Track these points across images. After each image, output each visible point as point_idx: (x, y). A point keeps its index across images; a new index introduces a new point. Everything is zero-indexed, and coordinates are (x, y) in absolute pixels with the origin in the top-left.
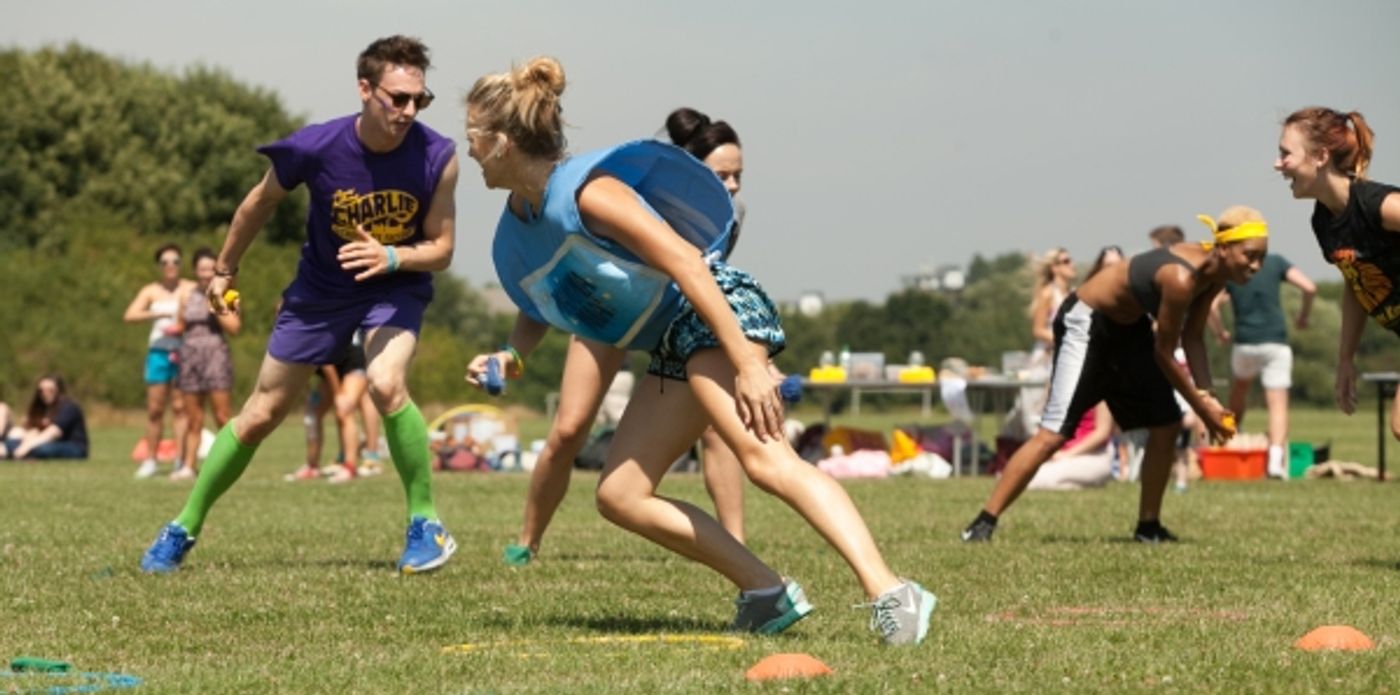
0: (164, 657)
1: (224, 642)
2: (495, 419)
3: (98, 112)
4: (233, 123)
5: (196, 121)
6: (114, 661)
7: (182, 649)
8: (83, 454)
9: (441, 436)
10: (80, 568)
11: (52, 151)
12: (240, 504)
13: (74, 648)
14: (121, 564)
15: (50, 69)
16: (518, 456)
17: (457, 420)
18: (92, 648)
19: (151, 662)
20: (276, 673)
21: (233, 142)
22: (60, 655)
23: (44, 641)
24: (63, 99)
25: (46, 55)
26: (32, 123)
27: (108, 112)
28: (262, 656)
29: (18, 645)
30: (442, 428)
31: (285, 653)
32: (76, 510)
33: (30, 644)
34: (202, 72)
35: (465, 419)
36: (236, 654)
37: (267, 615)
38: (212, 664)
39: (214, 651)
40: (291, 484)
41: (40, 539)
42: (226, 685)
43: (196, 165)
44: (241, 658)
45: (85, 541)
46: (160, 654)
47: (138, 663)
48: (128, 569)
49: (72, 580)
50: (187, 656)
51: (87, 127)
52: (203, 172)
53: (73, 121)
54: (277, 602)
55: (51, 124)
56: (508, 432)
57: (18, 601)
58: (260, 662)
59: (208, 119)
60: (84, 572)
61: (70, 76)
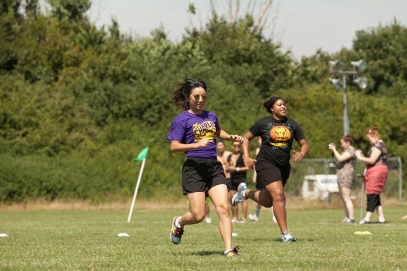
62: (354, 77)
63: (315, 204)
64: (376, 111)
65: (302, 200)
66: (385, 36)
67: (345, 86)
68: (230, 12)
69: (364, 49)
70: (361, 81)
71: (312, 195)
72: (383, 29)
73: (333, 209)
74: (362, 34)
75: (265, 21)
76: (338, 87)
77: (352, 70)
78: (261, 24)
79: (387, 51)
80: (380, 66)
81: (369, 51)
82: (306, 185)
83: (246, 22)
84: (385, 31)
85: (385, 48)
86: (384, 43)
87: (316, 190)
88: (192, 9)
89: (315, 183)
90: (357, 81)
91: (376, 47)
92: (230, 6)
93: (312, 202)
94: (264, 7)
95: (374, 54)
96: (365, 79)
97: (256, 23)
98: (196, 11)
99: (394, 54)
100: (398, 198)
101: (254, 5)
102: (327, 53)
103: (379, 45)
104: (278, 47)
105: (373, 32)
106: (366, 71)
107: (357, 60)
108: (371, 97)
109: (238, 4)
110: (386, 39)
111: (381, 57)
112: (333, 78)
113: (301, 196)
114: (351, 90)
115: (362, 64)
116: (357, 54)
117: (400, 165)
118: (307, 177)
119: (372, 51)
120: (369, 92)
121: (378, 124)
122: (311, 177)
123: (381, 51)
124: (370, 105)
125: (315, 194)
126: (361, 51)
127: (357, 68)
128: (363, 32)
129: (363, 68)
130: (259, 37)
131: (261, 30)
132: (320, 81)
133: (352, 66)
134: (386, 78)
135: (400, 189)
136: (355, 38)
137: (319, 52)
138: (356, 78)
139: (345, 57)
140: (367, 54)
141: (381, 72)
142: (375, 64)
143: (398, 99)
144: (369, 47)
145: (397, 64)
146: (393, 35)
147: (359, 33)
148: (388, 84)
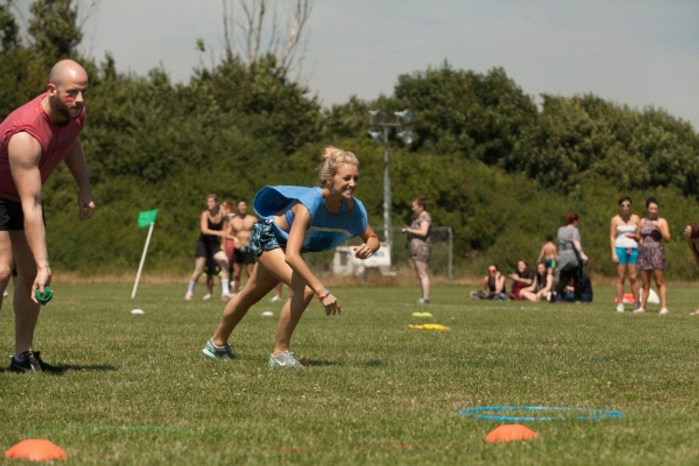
0: (634, 403)
1: (663, 396)
3: (600, 128)
4: (665, 136)
5: (647, 134)
6: (609, 404)
7: (642, 399)
8: (590, 300)
10: (590, 356)
11: (577, 147)
12: (669, 326)
13: (589, 397)
14: (611, 355)
15: (577, 107)
18: (598, 397)
19: (627, 405)
20: (690, 413)
21: (666, 145)
22: (582, 400)
23: (574, 393)
24: (583, 122)
25: (575, 100)
26: (567, 133)
27: (605, 129)
28: (682, 403)
29: (561, 395)
31: (694, 402)
32: (587, 327)
33: (567, 394)
34: (652, 109)
36: (669, 402)
37: (684, 383)
38: (658, 407)
39: (658, 400)
40: (693, 317)
41: (571, 341)
42: (665, 417)
43: (648, 156)
44: (672, 405)
45: (592, 344)
46: (632, 401)
47: (621, 405)
48: (614, 358)
49: (587, 362)
50: (645, 402)
51: (594, 136)
52: (651, 159)
53: (588, 133)
54: (689, 377)
55: (576, 134)
57: (560, 372)
58: (681, 407)
59: (653, 133)
60: (593, 359)
61: (587, 111)
62: (397, 130)
63: (348, 281)
64: (422, 172)
65: (332, 276)
66: (435, 81)
67: (386, 140)
68: (249, 50)
69: (408, 97)
70: (406, 135)
71: (345, 270)
72: (432, 74)
73: (370, 287)
74: (407, 79)
75: (291, 61)
76: (378, 141)
77: (395, 122)
78: (286, 65)
79: (436, 100)
80: (428, 118)
81: (414, 98)
82: (337, 258)
83: (266, 62)
84: (434, 76)
85: (433, 95)
86: (431, 91)
87: (349, 264)
88: (201, 46)
89: (348, 256)
90: (401, 135)
91: (422, 95)
92: (249, 43)
93: (345, 278)
94: (290, 44)
95: (420, 102)
96: (410, 133)
97: (279, 64)
98: (206, 47)
99: (443, 104)
100: (447, 275)
101: (278, 42)
102: (363, 101)
103: (425, 92)
104: (305, 92)
105: (419, 77)
106: (411, 124)
107: (401, 110)
108: (416, 155)
109: (258, 41)
110: (435, 86)
111: (427, 106)
112: (373, 131)
113: (332, 271)
114: (392, 146)
115: (407, 115)
116: (400, 102)
117: (451, 236)
118: (339, 248)
119: (418, 99)
120: (415, 148)
121: (422, 186)
122: (344, 249)
123: (428, 100)
124: (415, 165)
125: (349, 269)
126: (405, 99)
127: (401, 119)
128: (407, 76)
129: (409, 119)
130: (282, 81)
131: (285, 72)
132: (354, 134)
133: (394, 117)
134: (432, 131)
135: (450, 265)
136: (398, 84)
137: (353, 100)
138: (399, 132)
139: (384, 106)
140: (412, 102)
141: (426, 124)
142: (420, 115)
143: (447, 157)
144: (415, 95)
145: (446, 115)
146: (444, 82)
147: (403, 78)
148: (435, 139)
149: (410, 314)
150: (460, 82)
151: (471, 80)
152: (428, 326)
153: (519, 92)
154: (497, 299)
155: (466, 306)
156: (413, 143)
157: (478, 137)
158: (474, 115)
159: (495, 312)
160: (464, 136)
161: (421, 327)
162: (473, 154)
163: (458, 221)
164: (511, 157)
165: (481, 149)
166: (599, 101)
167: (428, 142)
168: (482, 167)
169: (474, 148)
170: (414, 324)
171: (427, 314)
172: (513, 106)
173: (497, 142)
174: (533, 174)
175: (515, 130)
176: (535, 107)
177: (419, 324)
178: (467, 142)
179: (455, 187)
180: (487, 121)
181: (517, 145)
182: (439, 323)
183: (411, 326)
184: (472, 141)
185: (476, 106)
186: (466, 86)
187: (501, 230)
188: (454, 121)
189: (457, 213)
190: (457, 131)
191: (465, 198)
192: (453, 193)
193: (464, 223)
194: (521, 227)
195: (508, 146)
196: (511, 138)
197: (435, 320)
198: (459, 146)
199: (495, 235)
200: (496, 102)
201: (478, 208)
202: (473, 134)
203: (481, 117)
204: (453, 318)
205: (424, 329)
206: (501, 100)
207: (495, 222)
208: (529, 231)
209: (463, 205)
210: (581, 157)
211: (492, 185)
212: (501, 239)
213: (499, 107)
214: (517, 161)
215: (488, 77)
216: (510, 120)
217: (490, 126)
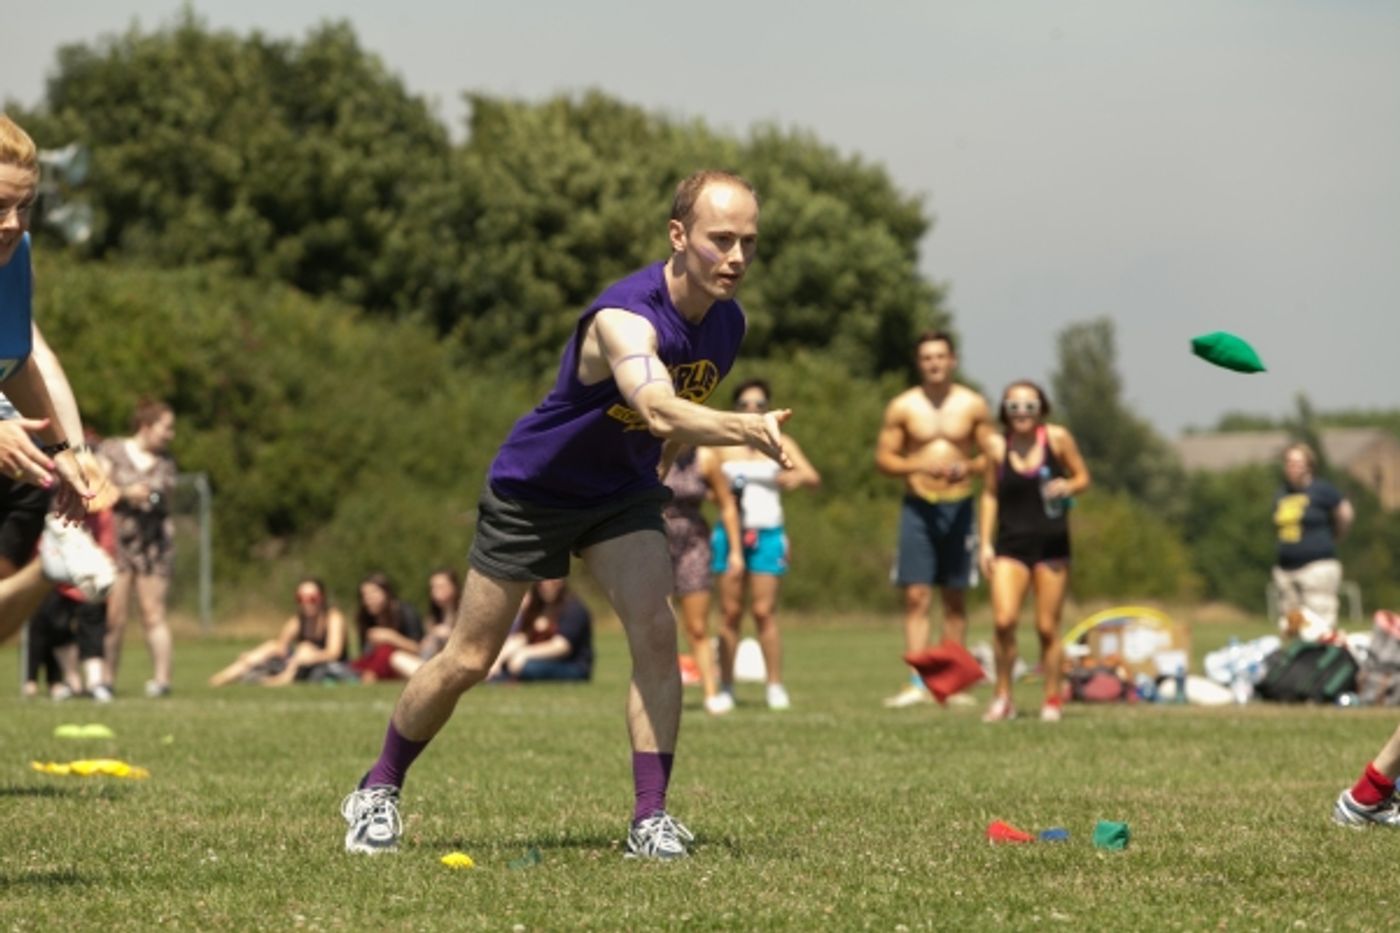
2: (1157, 629)
3: (626, 188)
4: (817, 206)
8: (585, 677)
9: (1083, 650)
11: (560, 241)
15: (558, 128)
16: (1180, 682)
17: (1103, 629)
21: (818, 231)
24: (575, 168)
25: (553, 107)
26: (531, 202)
27: (639, 187)
30: (1083, 640)
34: (774, 133)
35: (1116, 628)
51: (611, 207)
53: (591, 199)
55: (557, 203)
56: (1176, 646)
61: (586, 136)
62: (46, 202)
64: (123, 313)
66: (153, 63)
69: (80, 109)
70: (72, 218)
72: (147, 42)
74: (80, 59)
79: (157, 115)
81: (98, 114)
85: (149, 102)
86: (143, 89)
90: (57, 216)
91: (119, 101)
95: (114, 123)
96: (85, 210)
99: (177, 124)
100: (195, 609)
103: (127, 93)
105: (115, 52)
106: (86, 185)
107: (57, 145)
108: (99, 269)
110: (154, 77)
111: (134, 131)
115: (75, 160)
117: (206, 501)
119: (107, 114)
120: (103, 248)
121: (124, 355)
124: (96, 297)
126: (71, 114)
127: (58, 174)
129: (79, 172)
135: (205, 582)
136: (57, 72)
138: (53, 206)
140: (93, 124)
141: (129, 183)
142: (111, 158)
143: (191, 273)
144: (99, 102)
145: (188, 158)
146: (179, 64)
147: (70, 55)
148: (157, 221)
149: (48, 731)
150: (226, 64)
151: (255, 56)
152: (85, 766)
153: (396, 90)
154: (320, 680)
155: (221, 704)
156: (92, 239)
157: (280, 216)
158: (267, 154)
159: (298, 718)
160: (240, 212)
161: (62, 769)
162: (267, 265)
163: (228, 456)
164: (379, 269)
165: (291, 248)
166: (617, 110)
167: (136, 234)
168: (292, 303)
169: (270, 246)
170: (45, 760)
171: (97, 730)
172: (378, 127)
173: (337, 229)
174: (445, 318)
175: (386, 192)
176: (443, 131)
177: (59, 761)
178: (249, 232)
179: (219, 362)
180: (306, 169)
181: (395, 240)
182: (121, 755)
183: (38, 766)
184: (265, 227)
185: (275, 130)
186: (242, 73)
187: (350, 477)
188: (210, 173)
189: (225, 433)
190: (221, 198)
191: (247, 392)
192: (214, 379)
193: (245, 462)
194: (410, 469)
195: (369, 241)
196: (378, 218)
197: (112, 748)
198: (228, 242)
199: (334, 493)
200: (330, 117)
201: (287, 418)
202: (266, 206)
203: (291, 157)
204: (169, 739)
205: (74, 774)
206: (346, 108)
207: (333, 458)
208: (428, 480)
209: (242, 411)
210: (574, 268)
211: (322, 351)
212: (352, 506)
213: (340, 129)
214: (396, 280)
215: (305, 49)
216: (375, 165)
217: (315, 182)
